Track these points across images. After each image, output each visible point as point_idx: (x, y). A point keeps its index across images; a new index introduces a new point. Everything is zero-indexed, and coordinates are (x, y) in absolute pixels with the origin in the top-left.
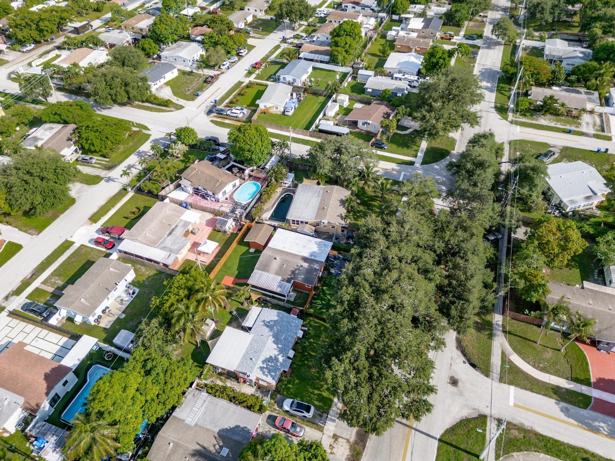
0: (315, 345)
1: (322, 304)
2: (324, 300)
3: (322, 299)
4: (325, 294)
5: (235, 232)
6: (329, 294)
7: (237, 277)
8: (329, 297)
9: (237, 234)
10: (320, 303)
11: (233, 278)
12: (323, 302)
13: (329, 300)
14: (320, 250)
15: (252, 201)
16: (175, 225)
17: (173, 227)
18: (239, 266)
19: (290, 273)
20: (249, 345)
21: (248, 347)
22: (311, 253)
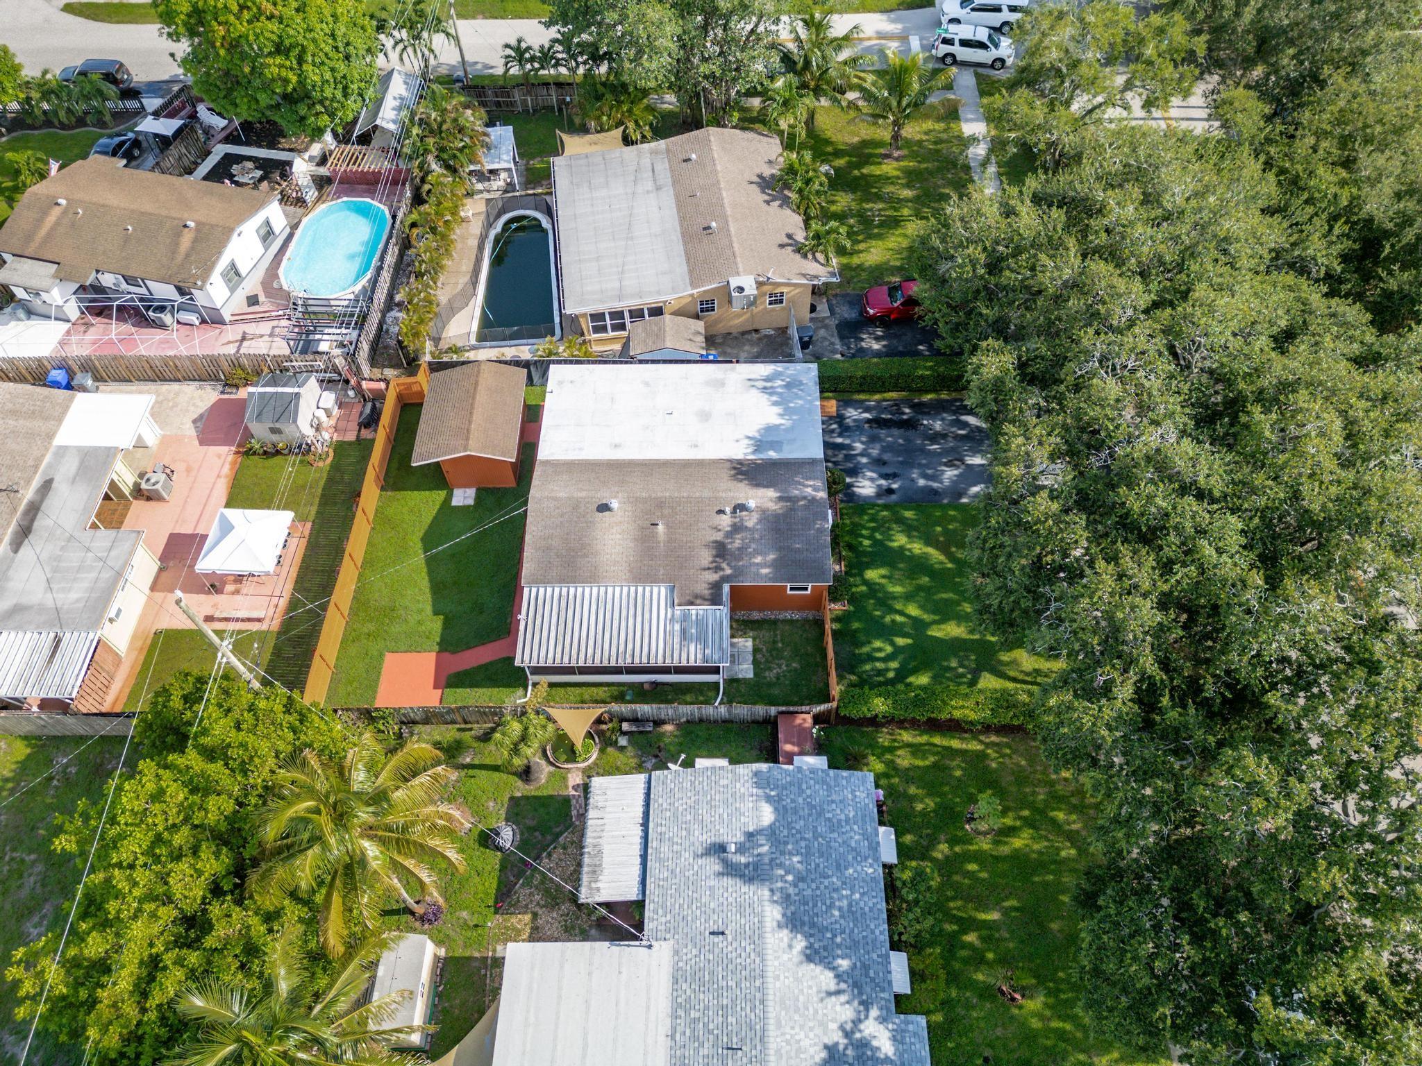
0: (972, 867)
1: (898, 651)
2: (897, 630)
3: (888, 632)
4: (885, 601)
5: (351, 436)
6: (908, 597)
7: (448, 645)
8: (913, 611)
9: (364, 447)
10: (889, 649)
11: (432, 657)
12: (901, 641)
13: (920, 625)
14: (788, 412)
15: (374, 282)
16: (36, 482)
17: (28, 494)
18: (437, 588)
19: (706, 557)
20: (674, 1016)
21: (674, 1030)
22: (757, 435)
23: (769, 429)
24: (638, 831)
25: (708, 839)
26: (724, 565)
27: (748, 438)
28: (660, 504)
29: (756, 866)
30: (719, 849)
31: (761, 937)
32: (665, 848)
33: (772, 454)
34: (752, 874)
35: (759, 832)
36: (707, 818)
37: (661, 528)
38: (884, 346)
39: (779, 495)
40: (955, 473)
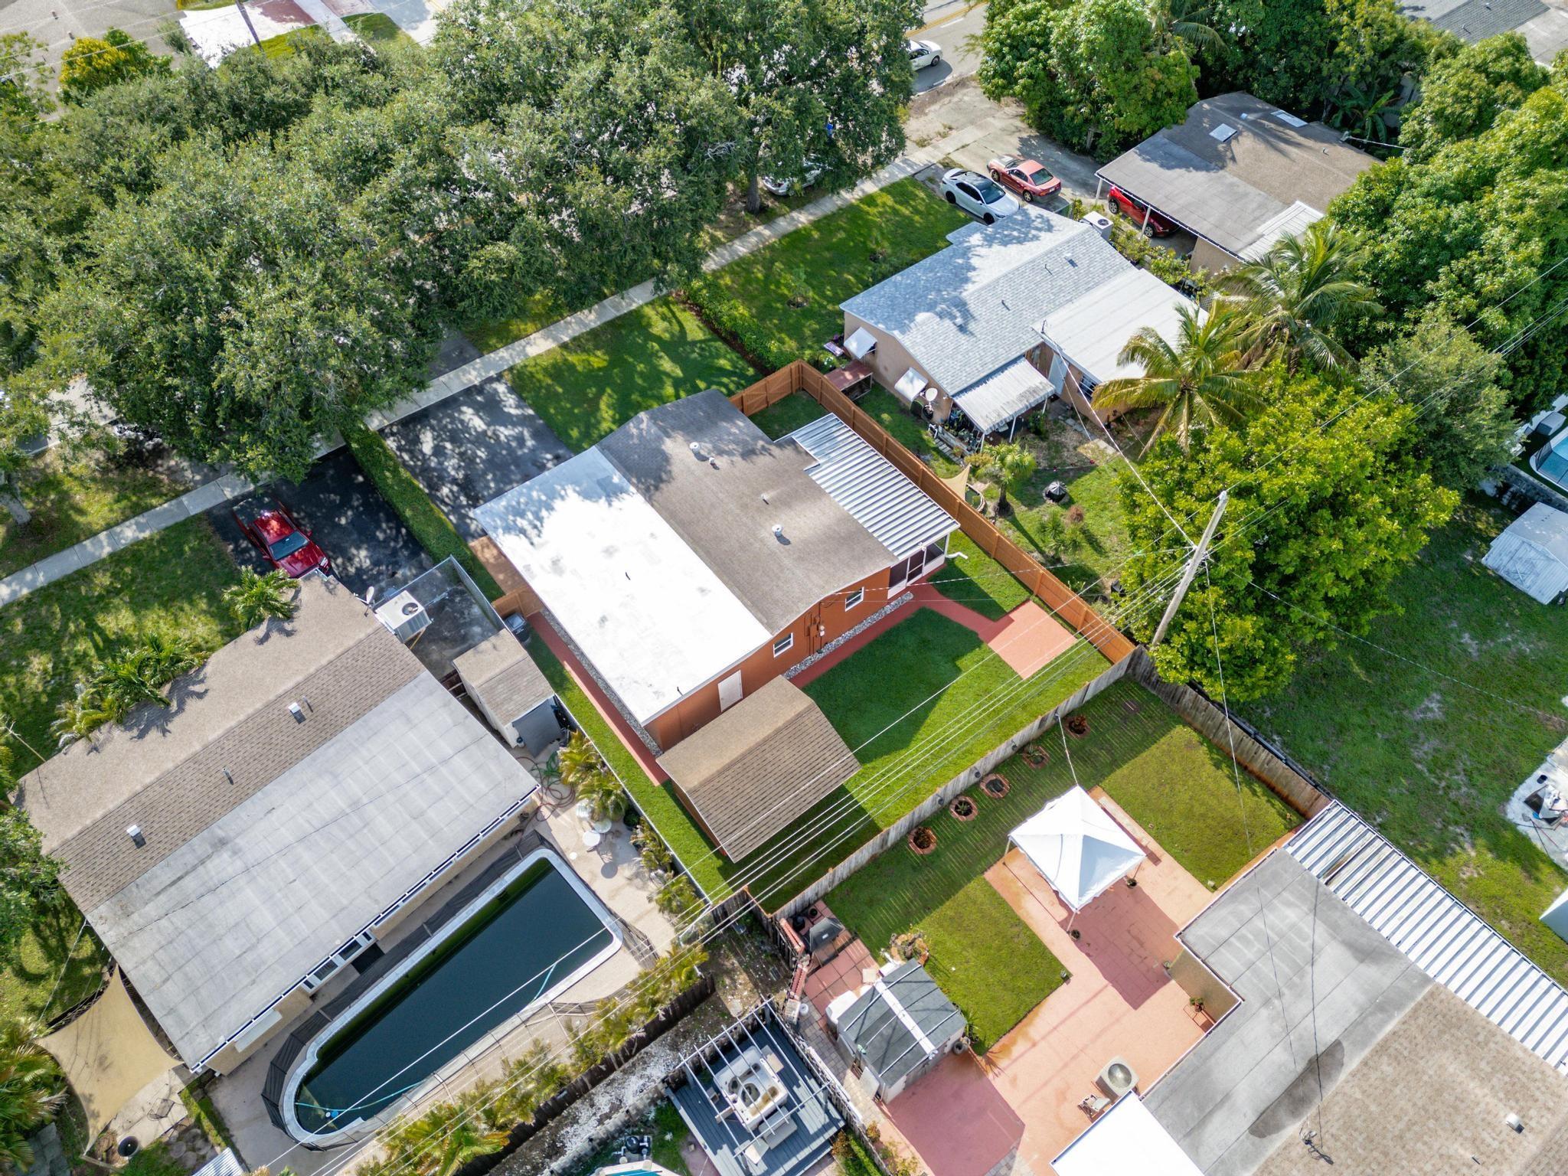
5: (859, 949)
11: (992, 645)
14: (554, 495)
19: (763, 459)
20: (1061, 305)
21: (1068, 301)
22: (603, 501)
23: (586, 495)
24: (991, 382)
25: (962, 338)
27: (610, 505)
28: (744, 507)
29: (956, 306)
30: (962, 329)
31: (989, 285)
32: (988, 359)
33: (617, 478)
34: (962, 305)
35: (937, 314)
36: (952, 346)
37: (766, 496)
38: (358, 548)
39: (668, 441)
40: (502, 429)
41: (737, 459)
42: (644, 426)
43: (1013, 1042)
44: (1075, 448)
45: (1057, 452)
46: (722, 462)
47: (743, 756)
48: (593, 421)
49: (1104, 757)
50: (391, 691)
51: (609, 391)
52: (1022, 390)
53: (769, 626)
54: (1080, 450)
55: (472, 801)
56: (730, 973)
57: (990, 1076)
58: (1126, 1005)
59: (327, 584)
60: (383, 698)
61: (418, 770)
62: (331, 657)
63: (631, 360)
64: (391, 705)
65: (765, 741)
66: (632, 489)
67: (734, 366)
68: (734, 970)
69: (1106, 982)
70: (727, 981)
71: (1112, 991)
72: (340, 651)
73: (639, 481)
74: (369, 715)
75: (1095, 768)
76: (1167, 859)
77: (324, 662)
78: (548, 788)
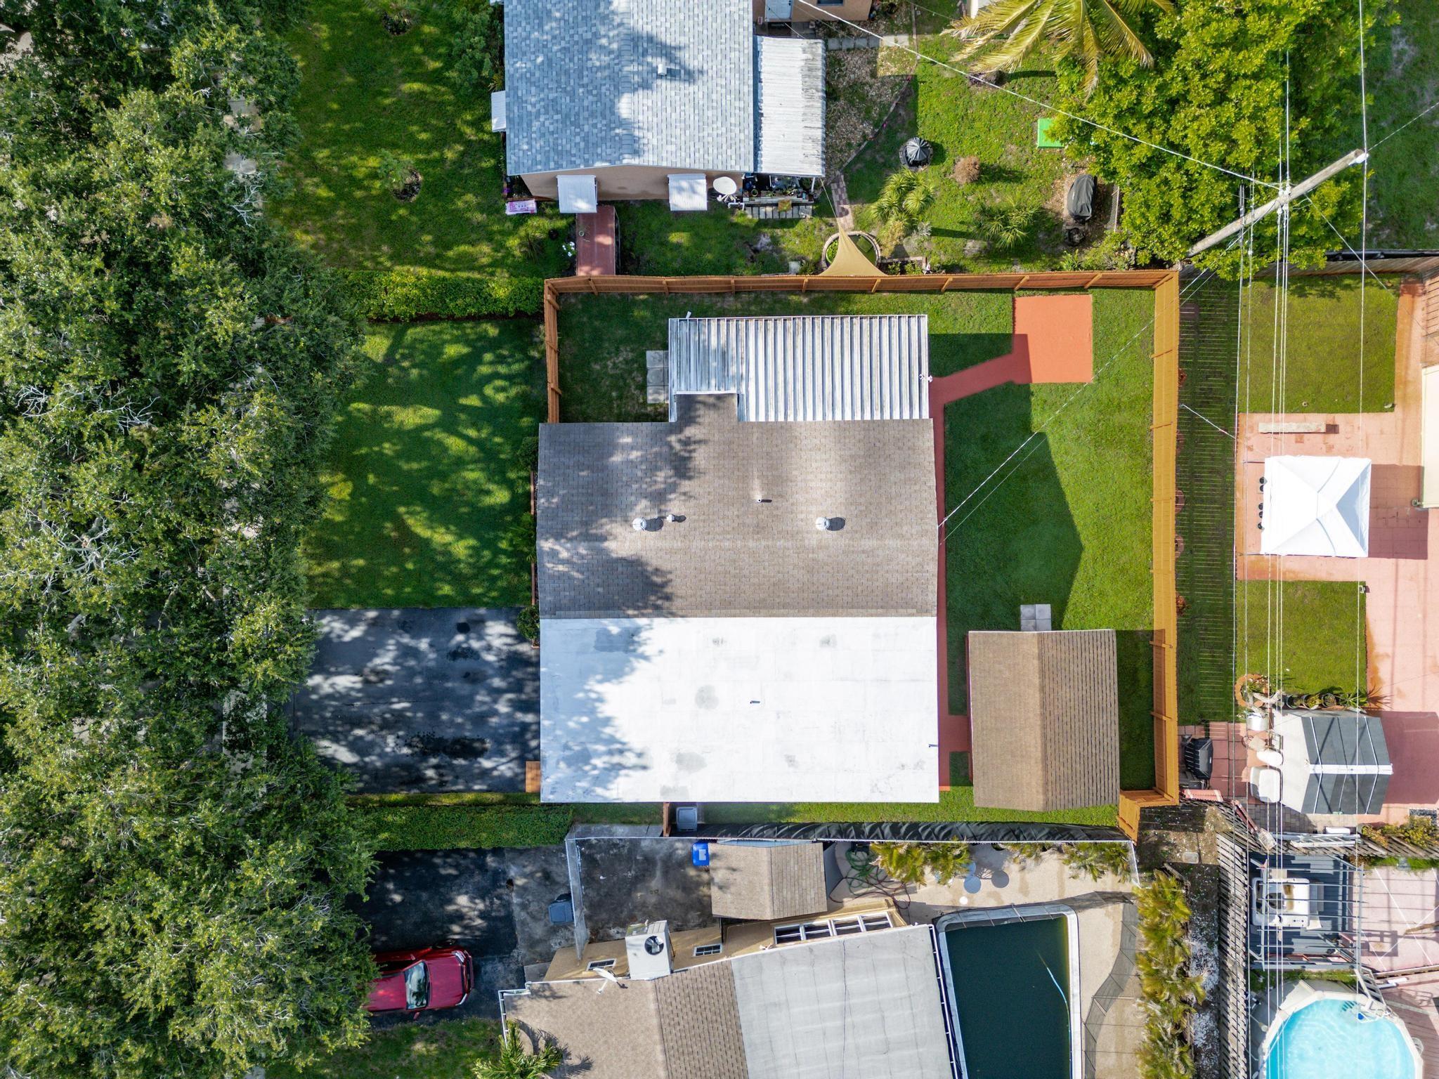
0: (424, 136)
1: (478, 388)
2: (477, 417)
3: (488, 414)
4: (487, 455)
5: (1218, 729)
6: (460, 463)
8: (455, 444)
9: (1193, 713)
10: (488, 391)
11: (1038, 377)
12: (473, 401)
13: (449, 424)
14: (589, 707)
15: (1254, 1037)
19: (701, 457)
22: (634, 662)
23: (615, 674)
24: (765, 109)
25: (688, 88)
26: (678, 447)
27: (646, 658)
28: (759, 529)
29: (638, 50)
30: (673, 74)
32: (735, 84)
33: (614, 626)
35: (636, 86)
36: (689, 109)
37: (758, 496)
38: (451, 901)
39: (610, 545)
40: (377, 661)
41: (686, 485)
42: (564, 555)
43: (1376, 671)
44: (873, 74)
45: (863, 99)
46: (675, 506)
47: (1044, 736)
48: (440, 558)
49: (1216, 383)
50: (734, 1004)
51: (402, 510)
52: (798, 82)
53: (922, 611)
54: (881, 73)
55: (905, 993)
56: (1161, 841)
57: (1386, 708)
58: (1421, 562)
59: (535, 994)
60: (737, 1017)
61: (839, 1023)
62: (659, 1048)
63: (364, 451)
64: (748, 1012)
65: (1043, 706)
66: (642, 621)
67: (467, 343)
68: (1161, 838)
69: (1392, 560)
70: (1165, 849)
71: (1402, 561)
72: (657, 1037)
73: (637, 608)
74: (745, 1038)
75: (1220, 400)
76: (1340, 419)
77: (661, 1057)
78: (880, 882)
